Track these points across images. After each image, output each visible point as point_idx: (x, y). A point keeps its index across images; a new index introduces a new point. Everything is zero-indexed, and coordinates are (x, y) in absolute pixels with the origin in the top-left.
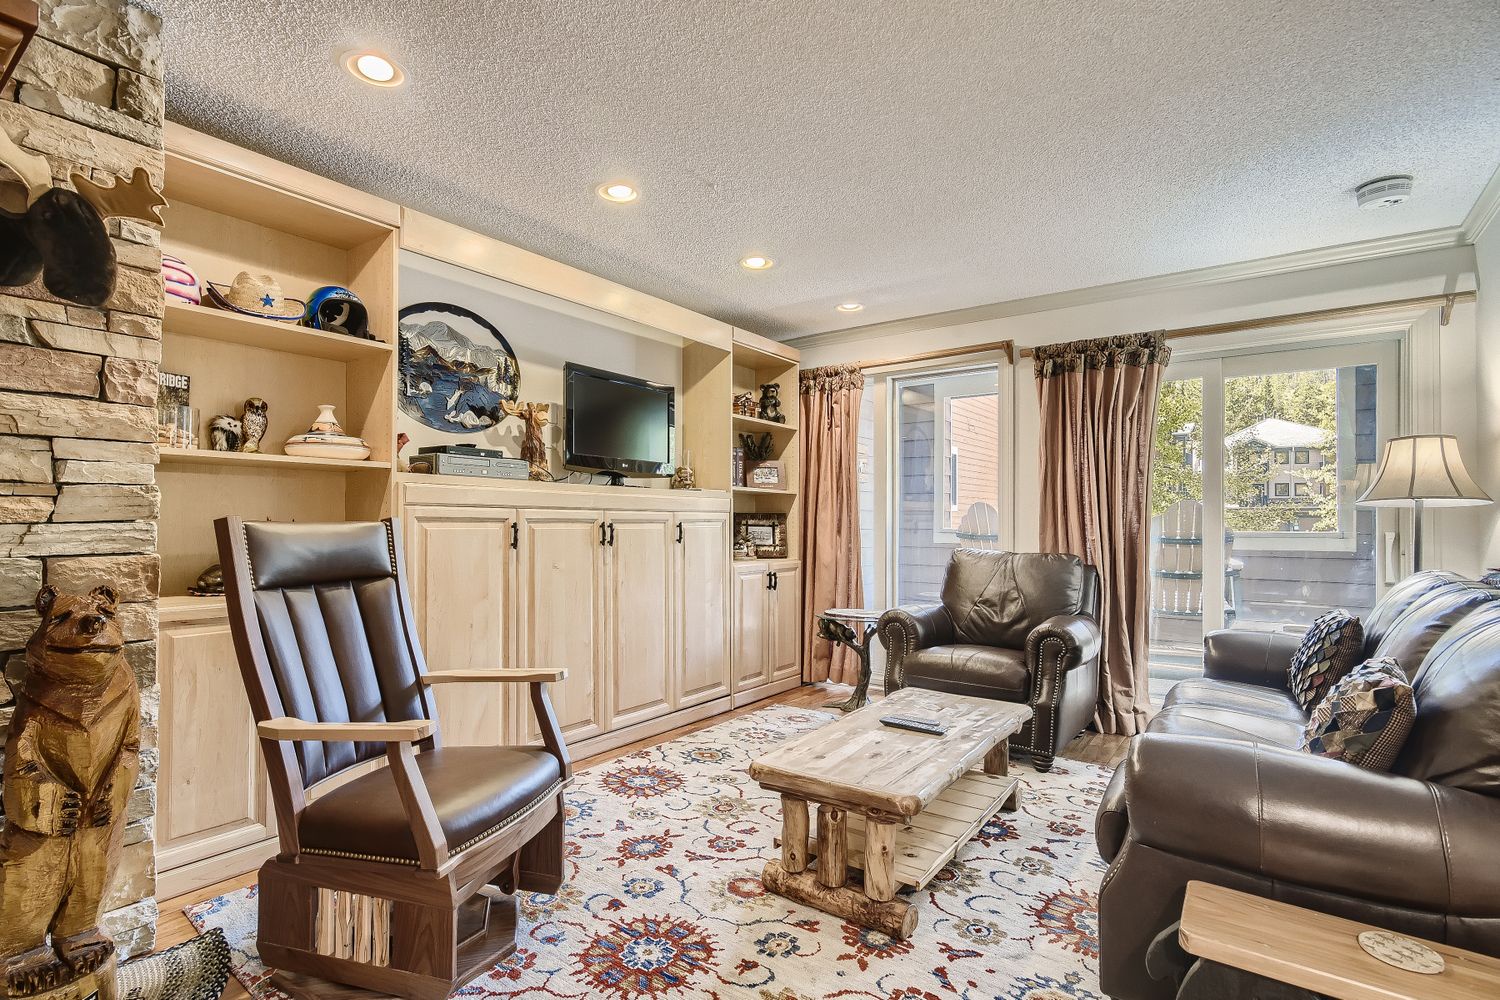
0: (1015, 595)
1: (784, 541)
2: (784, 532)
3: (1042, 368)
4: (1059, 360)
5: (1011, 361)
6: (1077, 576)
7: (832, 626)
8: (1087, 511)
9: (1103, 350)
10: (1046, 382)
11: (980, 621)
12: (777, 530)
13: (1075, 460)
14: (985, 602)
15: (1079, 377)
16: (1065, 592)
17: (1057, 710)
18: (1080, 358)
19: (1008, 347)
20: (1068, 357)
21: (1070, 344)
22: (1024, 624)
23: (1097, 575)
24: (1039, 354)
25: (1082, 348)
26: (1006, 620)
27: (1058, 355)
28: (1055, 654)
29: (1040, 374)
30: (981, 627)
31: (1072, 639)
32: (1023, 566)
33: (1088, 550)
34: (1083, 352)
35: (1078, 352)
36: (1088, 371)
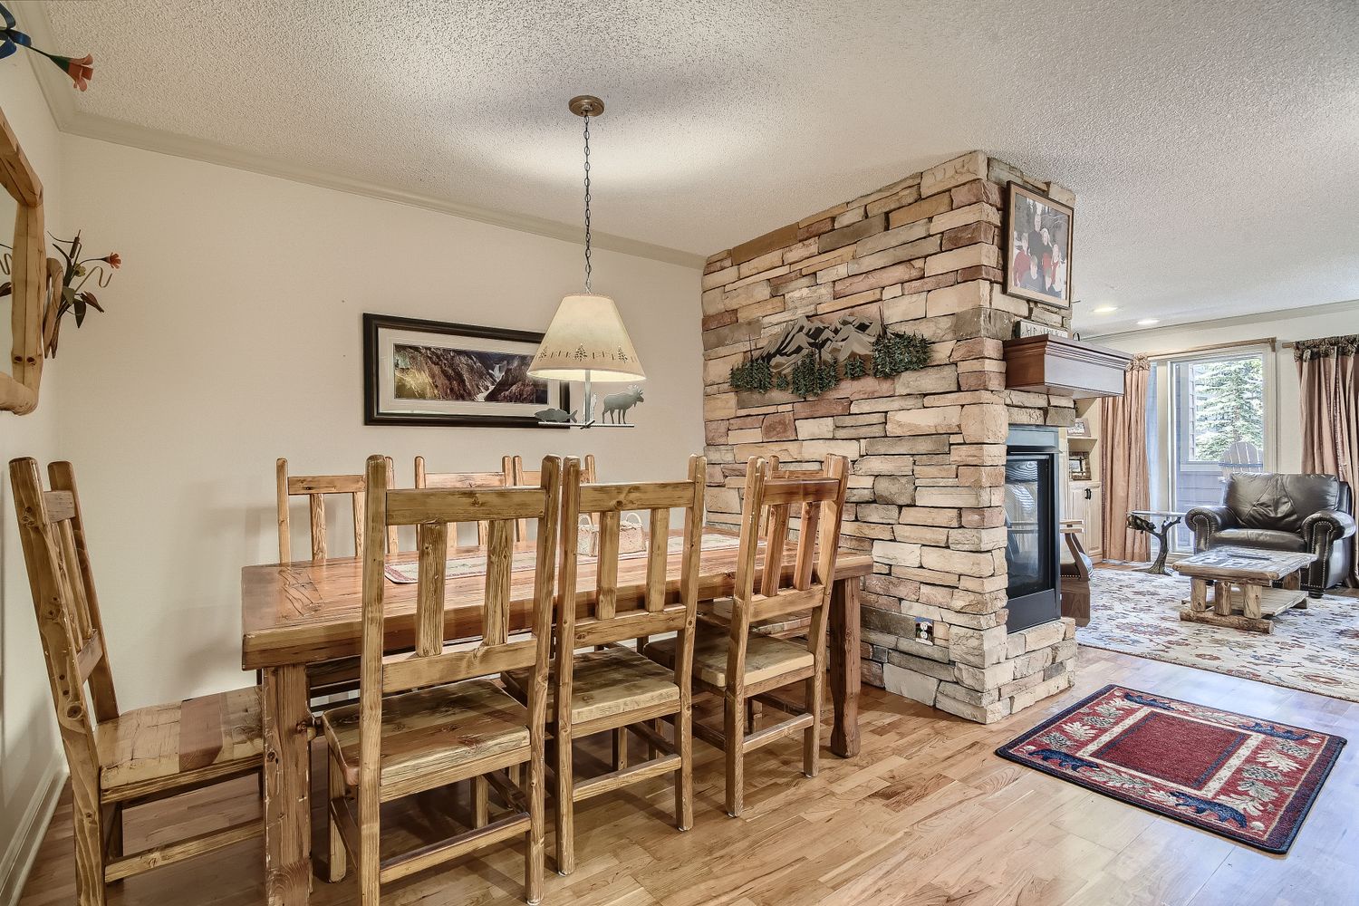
0: (1286, 500)
1: (1088, 469)
2: (1087, 464)
3: (1302, 355)
4: (1315, 350)
5: (1274, 350)
6: (1334, 488)
7: (1138, 521)
8: (1339, 447)
9: (1352, 343)
10: (1305, 365)
11: (1259, 517)
12: (1084, 463)
13: (1329, 414)
14: (1262, 504)
15: (1333, 361)
16: (1326, 499)
17: (1328, 562)
18: (1333, 349)
19: (1272, 342)
20: (1323, 348)
21: (1324, 339)
22: (1294, 517)
23: (1349, 488)
24: (1299, 347)
25: (1334, 342)
26: (1279, 515)
27: (1315, 347)
28: (1325, 530)
29: (1300, 358)
30: (1260, 520)
31: (1337, 522)
32: (1290, 482)
33: (1340, 473)
34: (1335, 344)
35: (1331, 344)
36: (1340, 357)
